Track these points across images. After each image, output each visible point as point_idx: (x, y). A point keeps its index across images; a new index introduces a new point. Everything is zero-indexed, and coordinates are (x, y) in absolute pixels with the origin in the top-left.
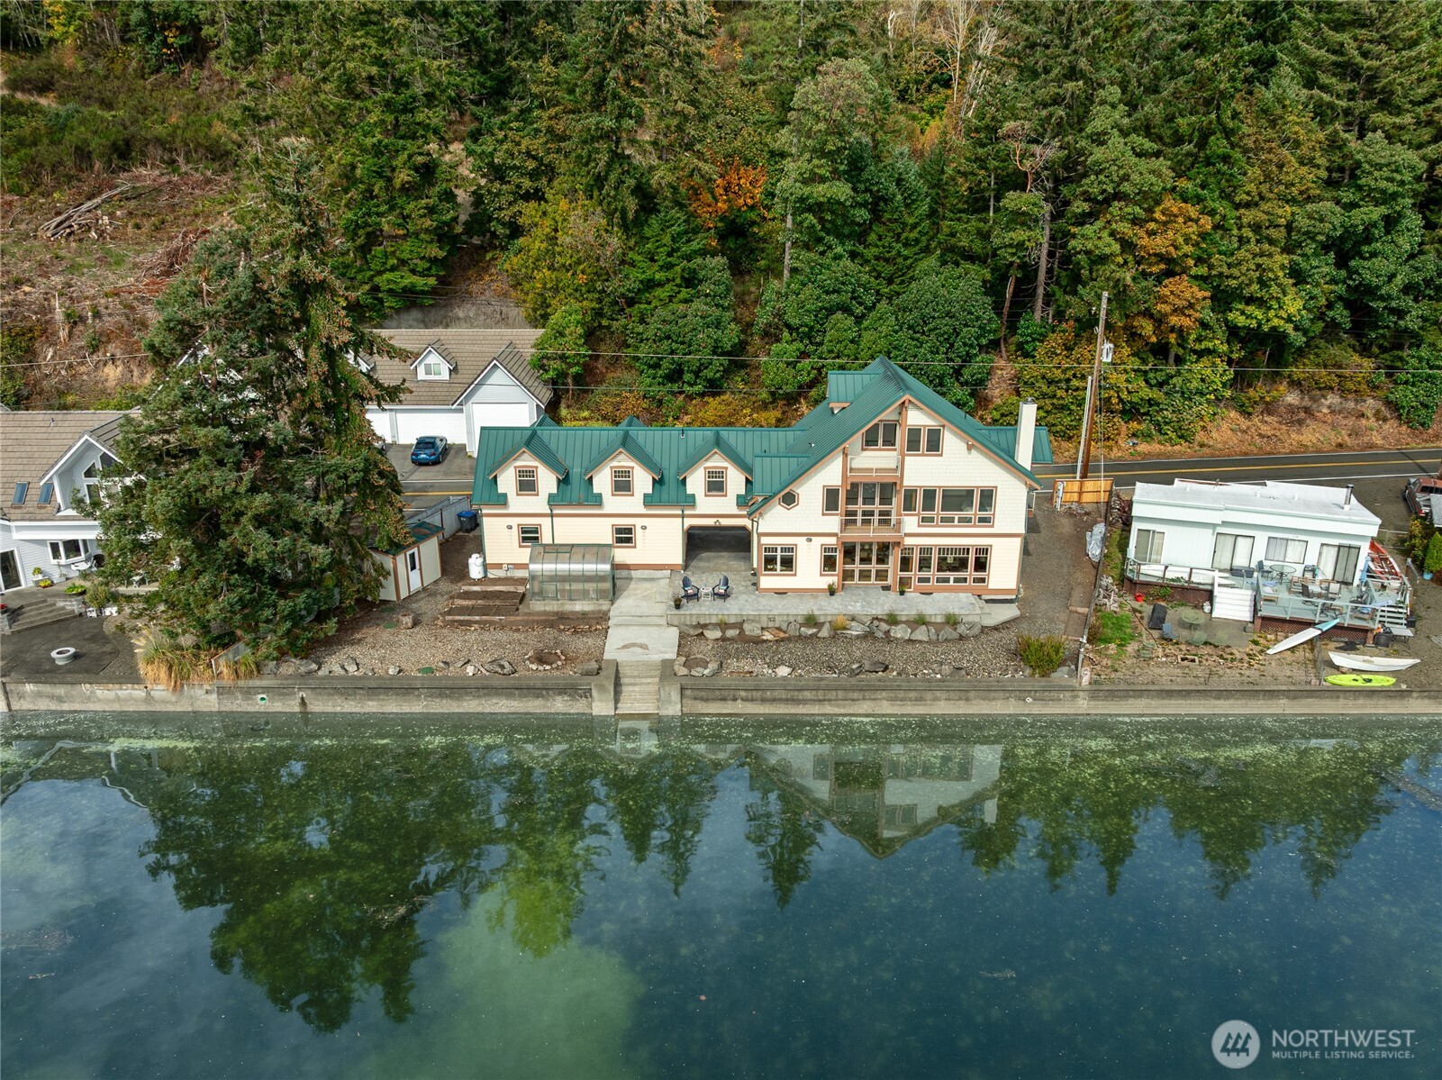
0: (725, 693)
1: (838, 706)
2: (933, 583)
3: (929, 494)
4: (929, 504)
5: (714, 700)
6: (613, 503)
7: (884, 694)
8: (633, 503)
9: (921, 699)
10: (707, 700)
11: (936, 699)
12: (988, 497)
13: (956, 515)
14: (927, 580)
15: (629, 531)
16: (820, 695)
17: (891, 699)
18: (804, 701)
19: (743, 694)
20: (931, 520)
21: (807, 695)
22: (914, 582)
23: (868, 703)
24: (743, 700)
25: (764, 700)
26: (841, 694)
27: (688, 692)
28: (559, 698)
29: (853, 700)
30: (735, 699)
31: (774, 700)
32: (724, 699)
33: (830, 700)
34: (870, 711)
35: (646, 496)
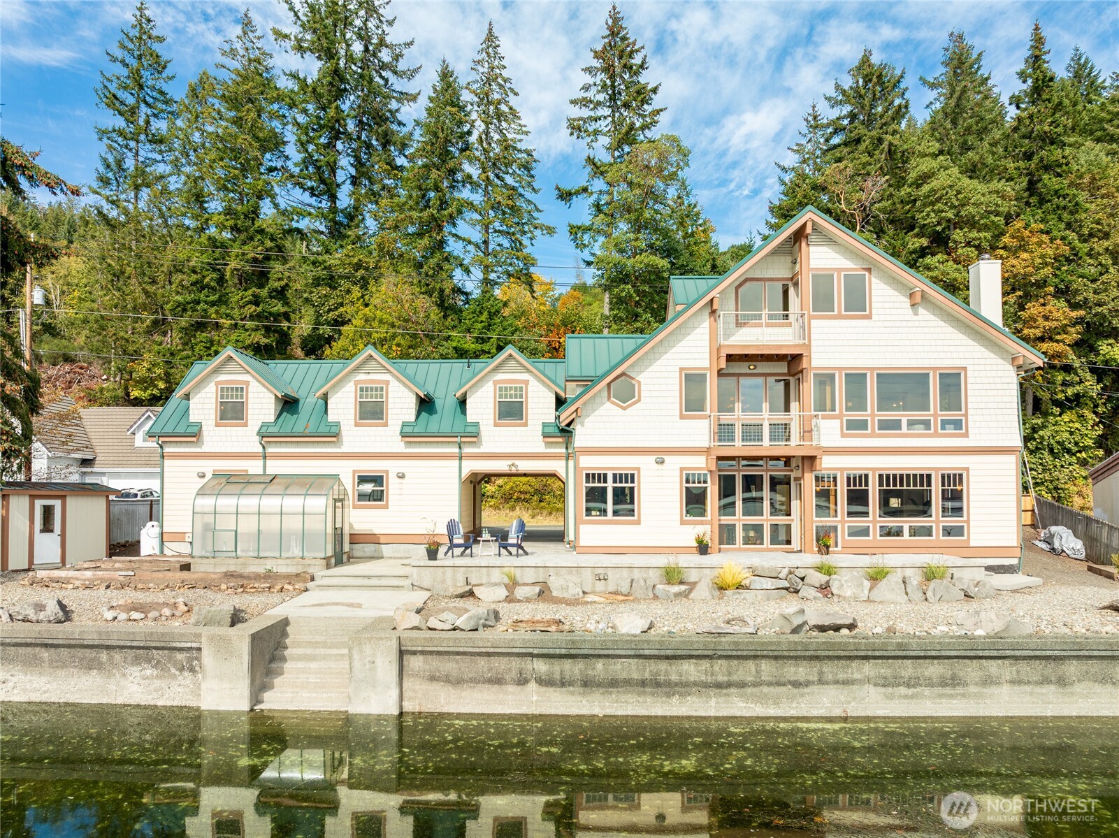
0: (500, 664)
1: (762, 699)
2: (875, 535)
3: (856, 380)
4: (856, 397)
5: (475, 681)
6: (356, 437)
7: (868, 668)
8: (386, 437)
9: (953, 681)
10: (458, 682)
11: (988, 681)
12: (952, 383)
13: (904, 417)
14: (865, 532)
15: (377, 480)
16: (720, 670)
17: (885, 683)
18: (682, 688)
19: (541, 666)
20: (862, 425)
21: (690, 670)
22: (843, 534)
23: (832, 691)
24: (541, 682)
25: (588, 684)
26: (767, 669)
27: (415, 663)
28: (135, 671)
29: (796, 684)
30: (522, 681)
31: (613, 684)
32: (498, 681)
33: (742, 685)
34: (837, 712)
35: (404, 425)
